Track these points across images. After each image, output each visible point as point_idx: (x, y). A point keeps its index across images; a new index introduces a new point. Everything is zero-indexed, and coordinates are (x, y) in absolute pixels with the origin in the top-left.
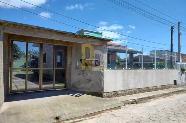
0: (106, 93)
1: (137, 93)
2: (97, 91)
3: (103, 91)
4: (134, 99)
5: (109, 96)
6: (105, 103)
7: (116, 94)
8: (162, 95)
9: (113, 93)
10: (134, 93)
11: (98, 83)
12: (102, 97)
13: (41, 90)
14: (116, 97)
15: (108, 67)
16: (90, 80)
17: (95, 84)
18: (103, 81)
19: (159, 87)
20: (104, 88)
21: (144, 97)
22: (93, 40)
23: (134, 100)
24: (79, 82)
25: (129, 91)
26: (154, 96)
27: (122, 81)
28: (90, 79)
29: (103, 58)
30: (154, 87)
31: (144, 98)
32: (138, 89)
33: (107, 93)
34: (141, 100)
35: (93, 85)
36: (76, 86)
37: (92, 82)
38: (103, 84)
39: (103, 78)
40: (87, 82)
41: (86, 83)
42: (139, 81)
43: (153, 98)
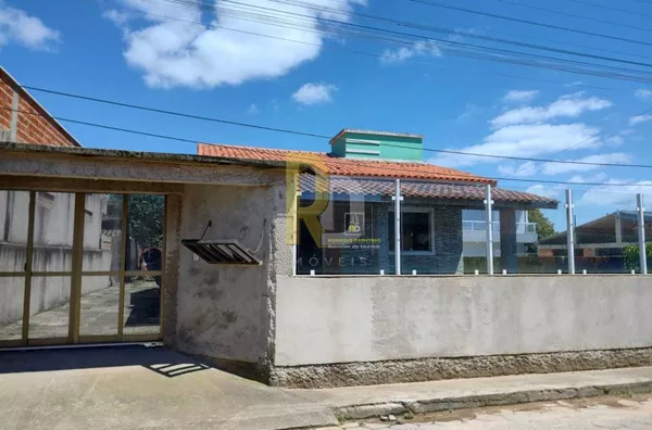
0: (288, 367)
1: (456, 377)
2: (252, 359)
3: (273, 361)
4: (403, 404)
5: (299, 382)
6: (250, 408)
7: (339, 373)
8: (583, 394)
9: (320, 370)
10: (437, 375)
11: (255, 329)
12: (268, 384)
13: (73, 344)
14: (336, 385)
15: (302, 269)
16: (230, 317)
17: (248, 332)
18: (274, 323)
19: (594, 356)
20: (278, 350)
21: (467, 394)
22: (222, 170)
23: (400, 406)
24: (198, 322)
25: (408, 364)
26: (526, 394)
27: (371, 326)
28: (231, 311)
29: (272, 232)
30: (566, 355)
31: (462, 400)
32: (466, 358)
33: (291, 370)
34: (442, 406)
35: (239, 335)
36: (191, 337)
37: (239, 325)
38: (274, 332)
39: (274, 308)
40: (222, 322)
41: (220, 326)
42: (470, 326)
43: (519, 402)
